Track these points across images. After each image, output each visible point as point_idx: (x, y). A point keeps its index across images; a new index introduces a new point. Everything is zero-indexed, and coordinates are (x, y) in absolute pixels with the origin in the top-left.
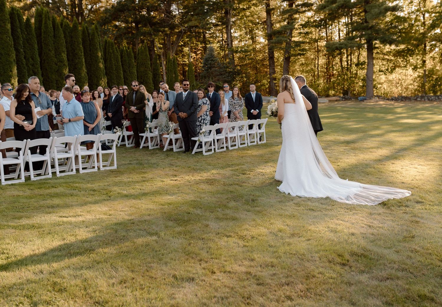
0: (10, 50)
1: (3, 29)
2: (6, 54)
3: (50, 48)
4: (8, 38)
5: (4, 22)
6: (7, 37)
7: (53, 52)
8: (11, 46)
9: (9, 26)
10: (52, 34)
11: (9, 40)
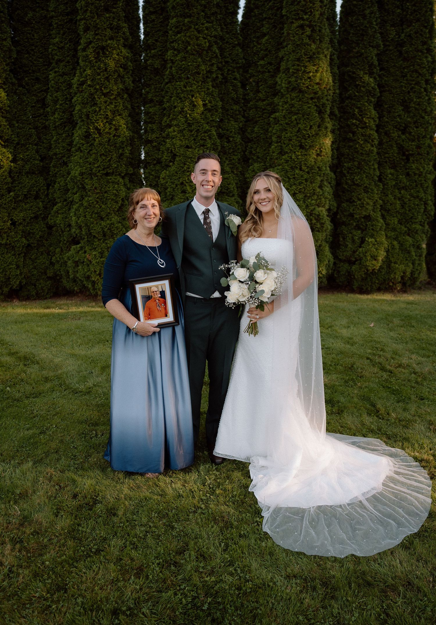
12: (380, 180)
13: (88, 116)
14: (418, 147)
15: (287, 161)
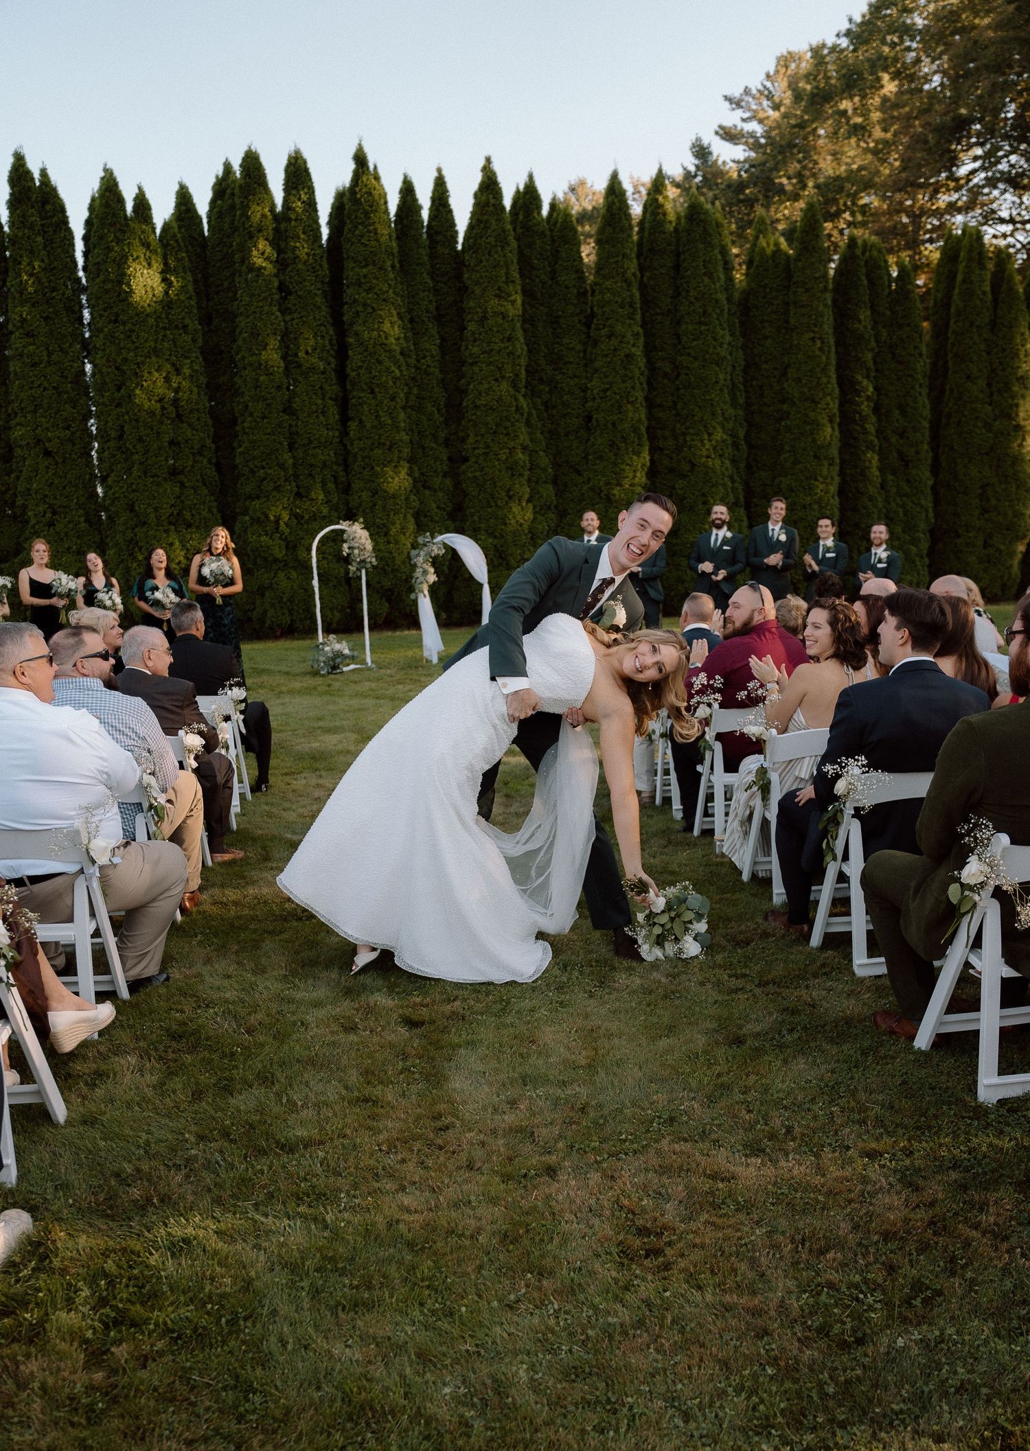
2: (807, 399)
3: (975, 368)
4: (820, 343)
6: (814, 340)
10: (987, 317)
11: (823, 349)
12: (882, 487)
13: (614, 424)
14: (917, 453)
15: (802, 471)
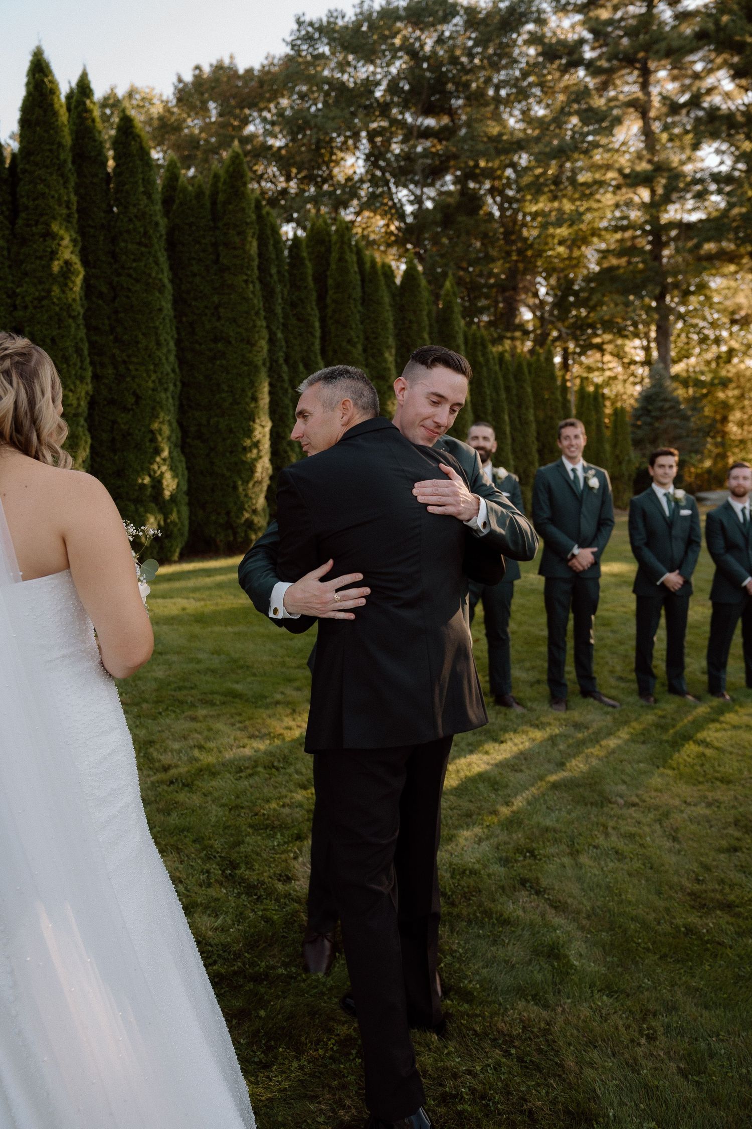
0: (255, 326)
1: (236, 257)
2: (242, 340)
3: (352, 333)
4: (251, 286)
5: (239, 234)
6: (246, 281)
7: (360, 347)
8: (257, 313)
9: (253, 247)
10: (358, 293)
11: (253, 292)
